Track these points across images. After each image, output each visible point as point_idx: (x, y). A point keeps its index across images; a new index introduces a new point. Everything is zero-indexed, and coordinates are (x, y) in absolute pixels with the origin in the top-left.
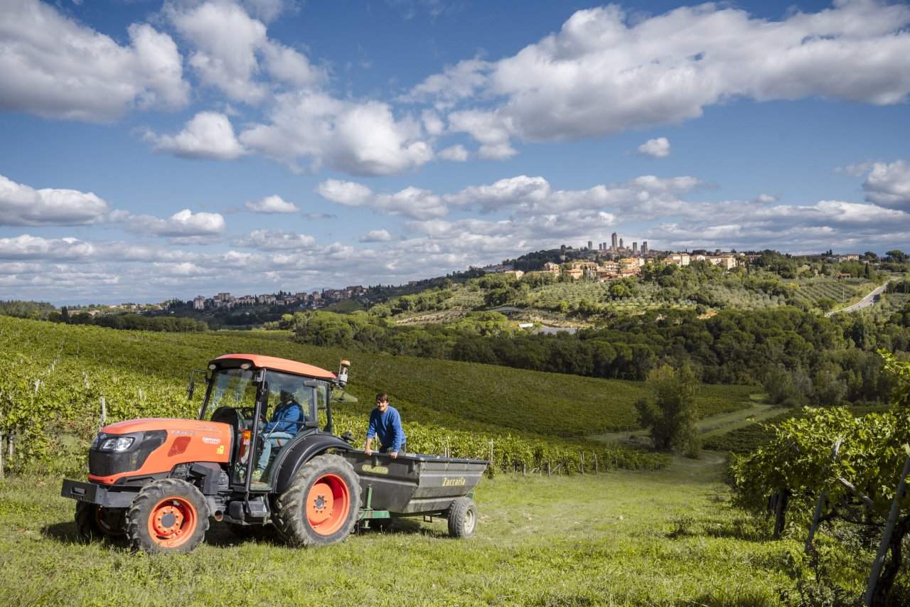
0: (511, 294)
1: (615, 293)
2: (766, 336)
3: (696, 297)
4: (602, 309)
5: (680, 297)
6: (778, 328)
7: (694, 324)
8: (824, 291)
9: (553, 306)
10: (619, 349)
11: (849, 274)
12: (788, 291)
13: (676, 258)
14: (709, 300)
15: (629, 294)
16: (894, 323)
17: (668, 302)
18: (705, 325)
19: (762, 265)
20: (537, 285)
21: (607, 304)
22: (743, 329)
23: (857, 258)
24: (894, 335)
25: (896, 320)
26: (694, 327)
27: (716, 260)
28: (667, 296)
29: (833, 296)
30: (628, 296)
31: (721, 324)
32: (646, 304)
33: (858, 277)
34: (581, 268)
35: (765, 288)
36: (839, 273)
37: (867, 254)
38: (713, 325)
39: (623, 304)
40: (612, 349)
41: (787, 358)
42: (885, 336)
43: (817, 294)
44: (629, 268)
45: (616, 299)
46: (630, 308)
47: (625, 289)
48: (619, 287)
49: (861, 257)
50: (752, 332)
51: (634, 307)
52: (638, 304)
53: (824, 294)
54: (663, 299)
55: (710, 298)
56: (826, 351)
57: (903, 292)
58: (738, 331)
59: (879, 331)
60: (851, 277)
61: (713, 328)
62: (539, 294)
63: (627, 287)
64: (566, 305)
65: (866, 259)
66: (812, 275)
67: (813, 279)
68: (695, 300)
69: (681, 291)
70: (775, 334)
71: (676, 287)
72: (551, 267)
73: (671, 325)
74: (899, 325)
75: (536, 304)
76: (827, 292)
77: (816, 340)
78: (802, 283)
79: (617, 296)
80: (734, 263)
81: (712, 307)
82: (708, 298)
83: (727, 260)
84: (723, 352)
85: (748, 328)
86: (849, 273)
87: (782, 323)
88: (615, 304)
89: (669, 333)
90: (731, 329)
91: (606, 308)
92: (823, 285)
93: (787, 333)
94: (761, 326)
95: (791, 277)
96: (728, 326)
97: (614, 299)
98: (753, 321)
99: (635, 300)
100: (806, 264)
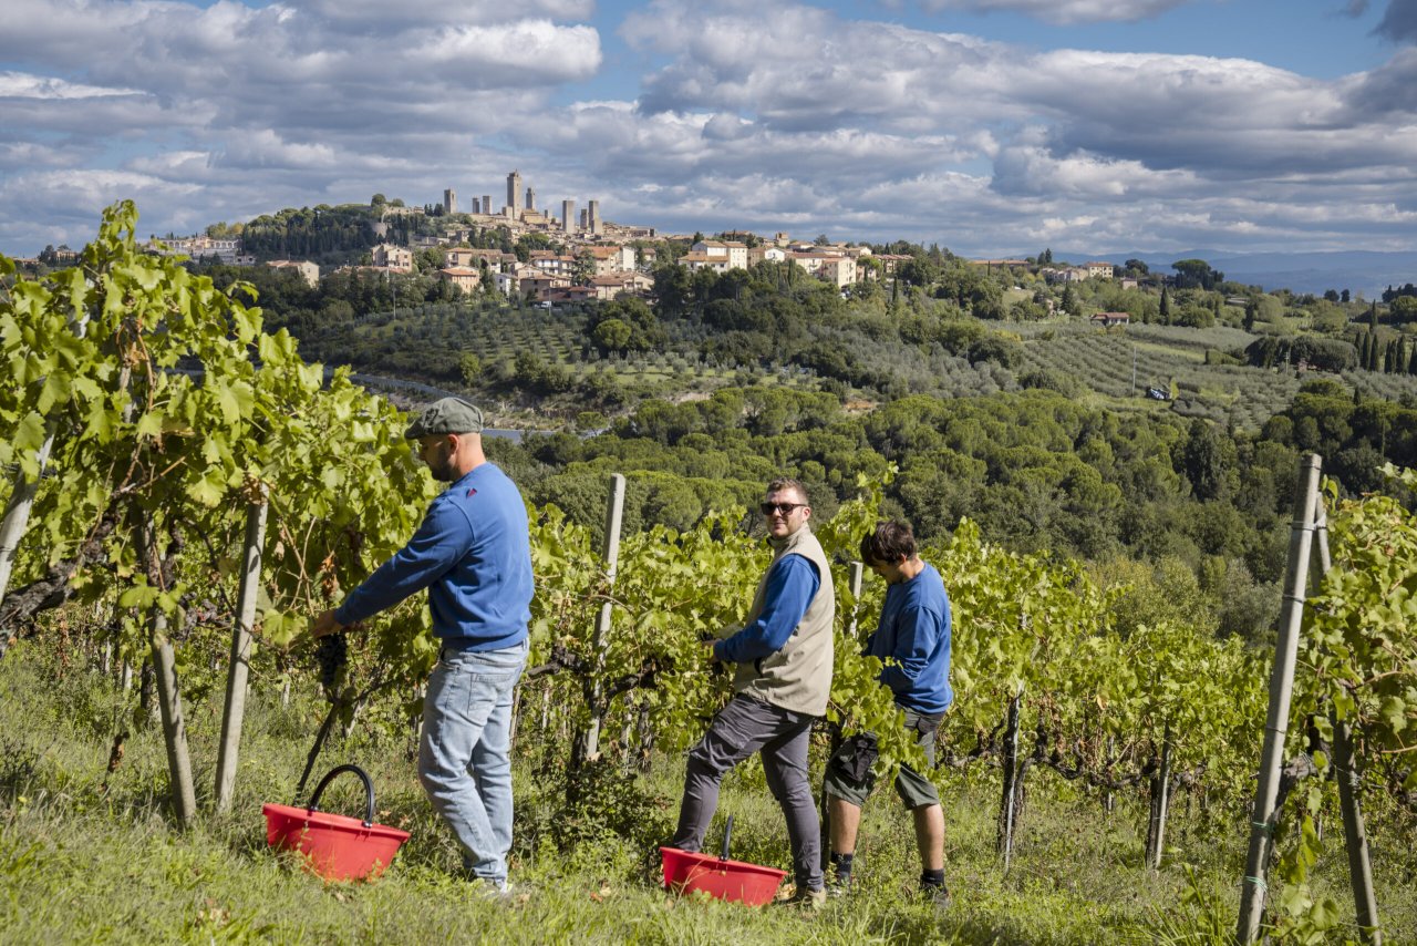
0: (304, 327)
1: (609, 341)
2: (1013, 464)
3: (814, 357)
4: (579, 379)
5: (773, 358)
6: (1038, 445)
7: (837, 430)
8: (1082, 356)
9: (439, 367)
10: (707, 493)
11: (1124, 315)
12: (1007, 351)
13: (715, 252)
14: (848, 369)
15: (645, 343)
16: (1275, 441)
17: (747, 369)
18: (864, 436)
19: (918, 281)
20: (371, 304)
21: (591, 369)
22: (956, 445)
23: (1108, 273)
24: (1279, 466)
25: (1280, 434)
26: (842, 439)
27: (810, 261)
28: (743, 354)
29: (1106, 368)
30: (642, 350)
31: (901, 432)
32: (690, 371)
33: (1145, 322)
34: (472, 263)
35: (950, 340)
36: (1101, 312)
37: (1131, 264)
38: (884, 434)
39: (631, 369)
40: (691, 495)
41: (1074, 522)
42: (1260, 471)
43: (1068, 361)
44: (600, 273)
45: (611, 354)
46: (653, 379)
47: (633, 331)
48: (619, 325)
49: (1117, 273)
50: (977, 455)
51: (664, 378)
52: (670, 370)
53: (1085, 360)
54: (733, 360)
55: (849, 364)
56: (1150, 505)
57: (1261, 365)
58: (945, 449)
59: (1241, 457)
60: (1131, 322)
61: (881, 440)
62: (388, 330)
63: (637, 326)
64: (476, 364)
65: (1131, 277)
66: (1042, 312)
67: (1044, 322)
68: (811, 365)
69: (775, 343)
70: (1034, 463)
71: (762, 331)
72: (391, 257)
73: (780, 429)
74: (1286, 444)
75: (387, 358)
76: (1089, 357)
77: (1120, 478)
78: (1026, 333)
79: (614, 348)
80: (853, 273)
81: (857, 386)
82: (843, 362)
83: (836, 265)
84: (921, 504)
85: (967, 444)
86: (1123, 311)
87: (1045, 432)
88: (610, 369)
89: (782, 452)
90: (927, 445)
91: (590, 380)
92: (1073, 340)
93: (1059, 459)
94: (996, 439)
95: (995, 315)
96: (920, 437)
97: (604, 356)
98: (979, 427)
99: (662, 360)
100: (1016, 284)
